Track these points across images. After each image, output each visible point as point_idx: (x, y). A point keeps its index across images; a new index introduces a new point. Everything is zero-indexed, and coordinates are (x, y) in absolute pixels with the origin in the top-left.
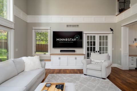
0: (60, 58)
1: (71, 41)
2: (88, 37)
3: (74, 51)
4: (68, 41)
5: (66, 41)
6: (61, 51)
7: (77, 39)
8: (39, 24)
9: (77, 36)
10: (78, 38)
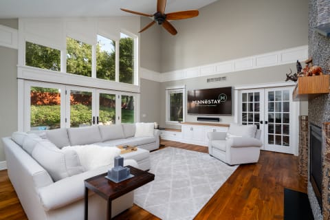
0: (192, 129)
1: (213, 104)
2: (244, 95)
3: (218, 120)
4: (208, 104)
5: (205, 104)
6: (199, 119)
7: (223, 100)
8: (171, 83)
9: (223, 96)
10: (224, 98)
